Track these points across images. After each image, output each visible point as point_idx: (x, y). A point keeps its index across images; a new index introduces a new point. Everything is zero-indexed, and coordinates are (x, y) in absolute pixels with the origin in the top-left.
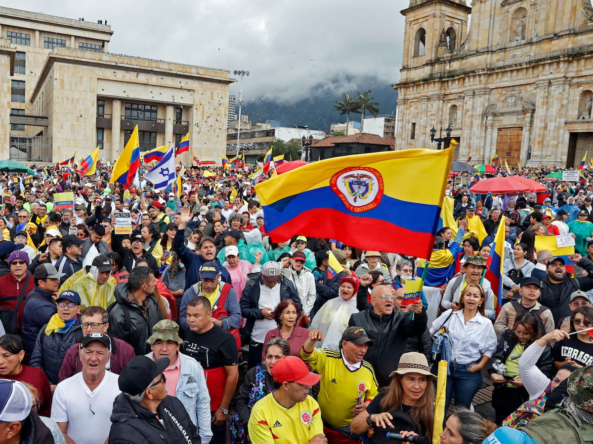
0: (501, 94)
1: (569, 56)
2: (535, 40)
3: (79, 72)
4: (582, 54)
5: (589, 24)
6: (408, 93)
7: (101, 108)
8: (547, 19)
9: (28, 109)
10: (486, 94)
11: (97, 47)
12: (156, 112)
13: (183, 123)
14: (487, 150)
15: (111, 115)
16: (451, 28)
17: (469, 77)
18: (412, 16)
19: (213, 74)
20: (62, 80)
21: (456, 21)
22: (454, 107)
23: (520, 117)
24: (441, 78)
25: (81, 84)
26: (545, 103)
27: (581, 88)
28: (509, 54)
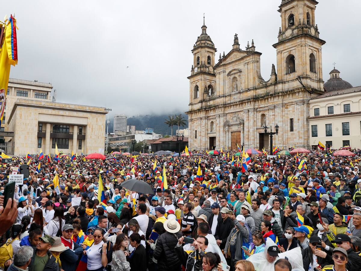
0: (231, 115)
1: (254, 99)
2: (241, 91)
3: (29, 111)
4: (259, 98)
5: (261, 85)
6: (192, 116)
7: (41, 128)
8: (245, 82)
9: (6, 127)
10: (224, 116)
11: (45, 95)
12: (69, 129)
13: (83, 134)
14: (227, 142)
15: (46, 131)
16: (210, 85)
17: (217, 108)
18: (192, 80)
19: (98, 110)
20: (21, 115)
21: (212, 81)
22: (212, 122)
23: (239, 126)
24: (205, 109)
25: (30, 116)
26: (247, 120)
27: (261, 113)
28: (233, 97)
